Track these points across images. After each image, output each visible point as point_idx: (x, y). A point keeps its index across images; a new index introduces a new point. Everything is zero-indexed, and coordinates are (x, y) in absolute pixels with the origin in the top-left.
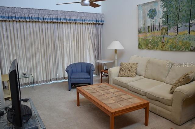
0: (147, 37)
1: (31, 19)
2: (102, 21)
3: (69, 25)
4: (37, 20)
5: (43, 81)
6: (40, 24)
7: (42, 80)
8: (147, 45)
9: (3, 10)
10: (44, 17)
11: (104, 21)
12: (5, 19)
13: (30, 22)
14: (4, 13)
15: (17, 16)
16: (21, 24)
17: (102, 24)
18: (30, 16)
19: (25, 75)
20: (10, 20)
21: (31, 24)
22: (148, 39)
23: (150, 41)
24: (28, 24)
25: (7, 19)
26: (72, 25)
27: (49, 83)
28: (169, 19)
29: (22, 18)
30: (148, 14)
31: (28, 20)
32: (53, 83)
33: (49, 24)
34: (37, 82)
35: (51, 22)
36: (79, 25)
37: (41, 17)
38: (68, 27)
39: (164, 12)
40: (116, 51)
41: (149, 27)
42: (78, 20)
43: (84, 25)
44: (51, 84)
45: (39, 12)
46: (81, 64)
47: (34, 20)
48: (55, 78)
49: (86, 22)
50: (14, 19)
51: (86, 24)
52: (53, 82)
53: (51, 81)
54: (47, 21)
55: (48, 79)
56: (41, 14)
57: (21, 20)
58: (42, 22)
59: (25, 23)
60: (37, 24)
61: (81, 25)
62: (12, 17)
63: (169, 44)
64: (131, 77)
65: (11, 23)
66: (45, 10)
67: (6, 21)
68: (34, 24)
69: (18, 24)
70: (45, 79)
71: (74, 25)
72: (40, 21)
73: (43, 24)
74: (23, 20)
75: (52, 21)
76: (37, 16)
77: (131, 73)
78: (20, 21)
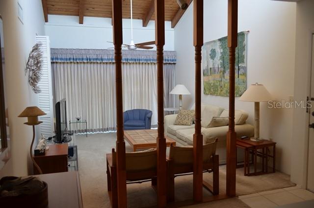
0: (209, 81)
1: (89, 61)
2: (173, 60)
3: (132, 66)
4: (95, 61)
5: (99, 130)
6: (99, 65)
7: (98, 128)
8: (210, 90)
9: (62, 52)
10: (103, 58)
11: (175, 60)
12: (63, 61)
13: (87, 63)
14: (63, 55)
15: (75, 58)
16: (79, 65)
17: (175, 64)
18: (88, 57)
19: (78, 120)
20: (68, 61)
21: (89, 65)
22: (210, 82)
23: (212, 85)
24: (86, 65)
25: (66, 61)
26: (135, 65)
27: (105, 132)
28: (225, 61)
29: (79, 59)
30: (210, 55)
31: (86, 61)
32: (110, 133)
33: (108, 65)
34: (92, 131)
35: (110, 63)
36: (144, 66)
37: (99, 57)
38: (130, 67)
39: (221, 53)
40: (180, 96)
41: (211, 68)
42: (142, 60)
43: (150, 65)
44: (107, 133)
45: (98, 53)
46: (139, 110)
47: (92, 61)
48: (113, 127)
49: (152, 62)
50: (72, 61)
51: (153, 64)
52: (110, 131)
53: (107, 130)
54: (105, 61)
55: (104, 127)
56: (100, 54)
57: (78, 61)
58: (101, 63)
59: (82, 65)
60: (96, 65)
61: (147, 65)
62: (70, 59)
63: (225, 89)
64: (185, 125)
65: (69, 65)
66: (104, 50)
67: (64, 63)
68: (92, 65)
69: (76, 65)
70: (101, 127)
71: (138, 65)
72: (99, 62)
73: (102, 65)
74: (80, 61)
75: (111, 61)
76: (95, 57)
77: (186, 121)
78: (78, 63)
